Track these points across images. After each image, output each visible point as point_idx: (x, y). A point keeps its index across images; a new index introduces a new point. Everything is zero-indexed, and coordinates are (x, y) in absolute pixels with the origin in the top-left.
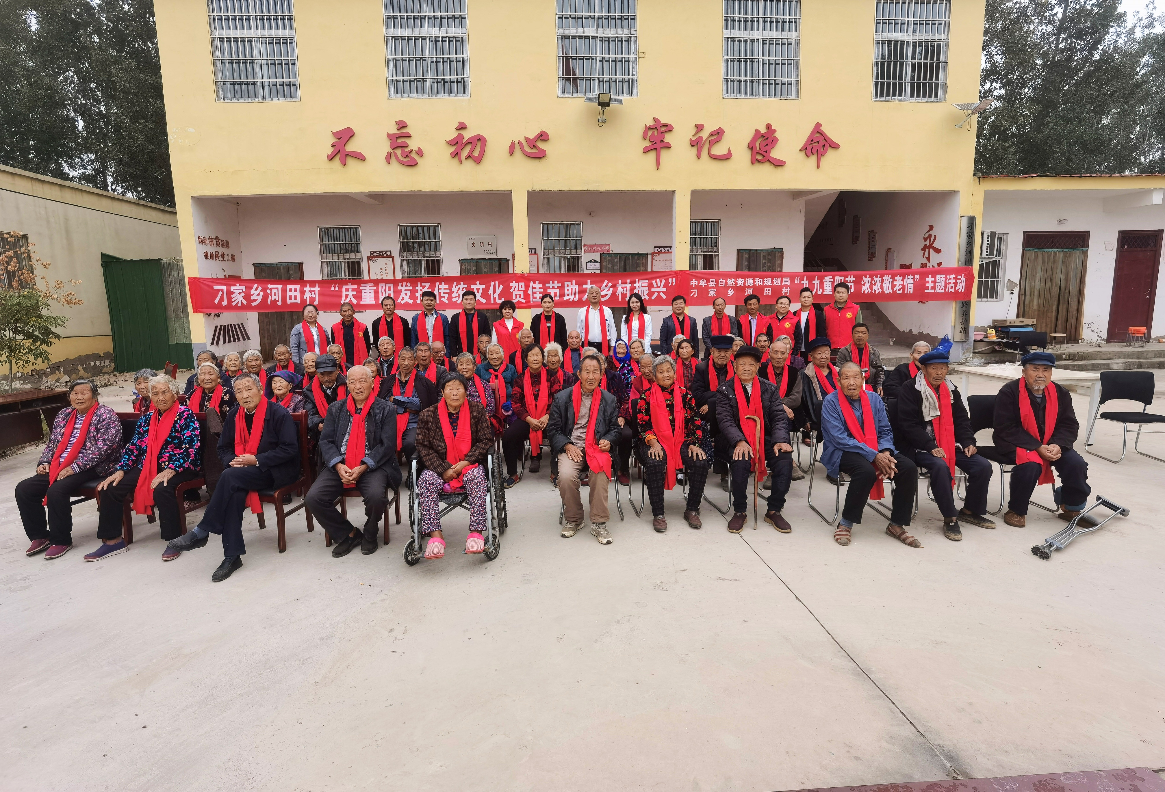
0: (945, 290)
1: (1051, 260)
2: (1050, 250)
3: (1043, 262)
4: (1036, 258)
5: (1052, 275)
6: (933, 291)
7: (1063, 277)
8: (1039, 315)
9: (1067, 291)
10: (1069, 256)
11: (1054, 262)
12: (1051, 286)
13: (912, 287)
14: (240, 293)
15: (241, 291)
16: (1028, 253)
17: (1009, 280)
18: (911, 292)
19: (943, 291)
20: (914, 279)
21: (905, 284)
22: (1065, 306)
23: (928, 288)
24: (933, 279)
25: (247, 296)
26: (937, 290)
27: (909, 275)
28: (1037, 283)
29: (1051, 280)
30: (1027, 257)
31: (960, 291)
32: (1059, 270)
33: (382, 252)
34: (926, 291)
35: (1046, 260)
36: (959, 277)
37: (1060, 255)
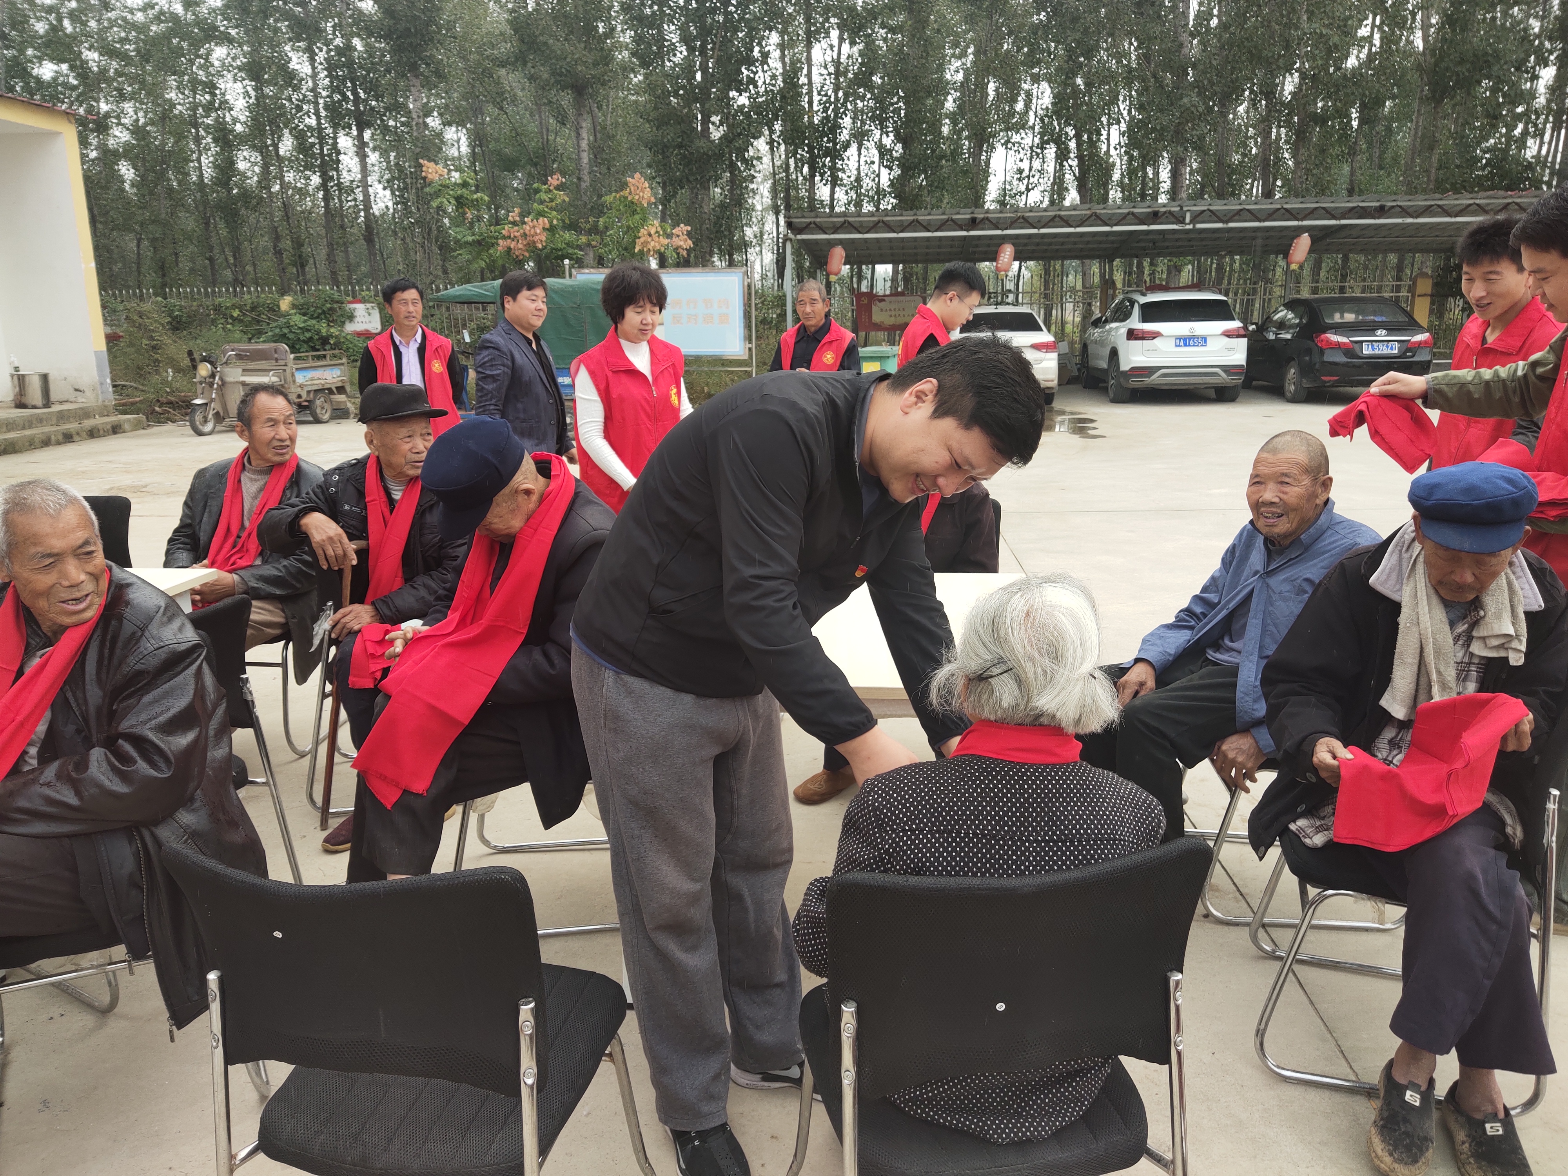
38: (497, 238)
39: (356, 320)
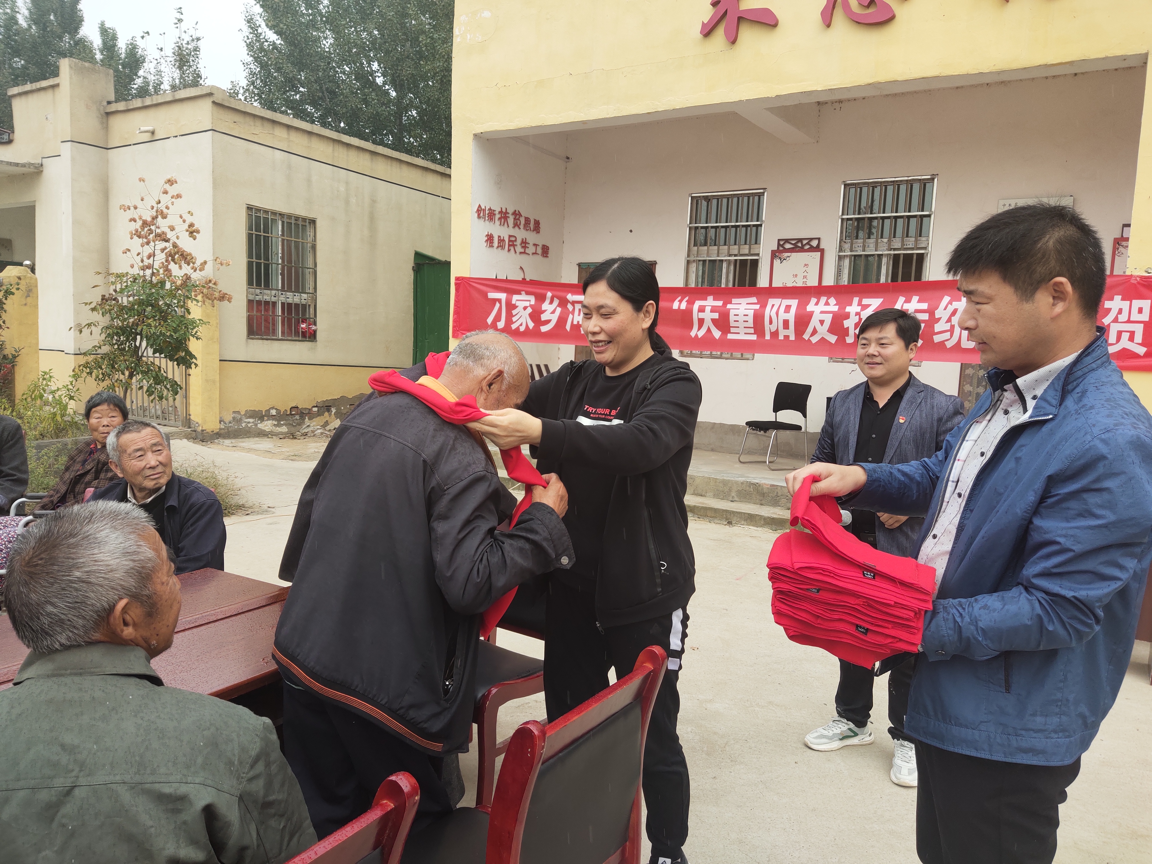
14: (525, 308)
15: (527, 304)
25: (536, 315)
33: (800, 240)
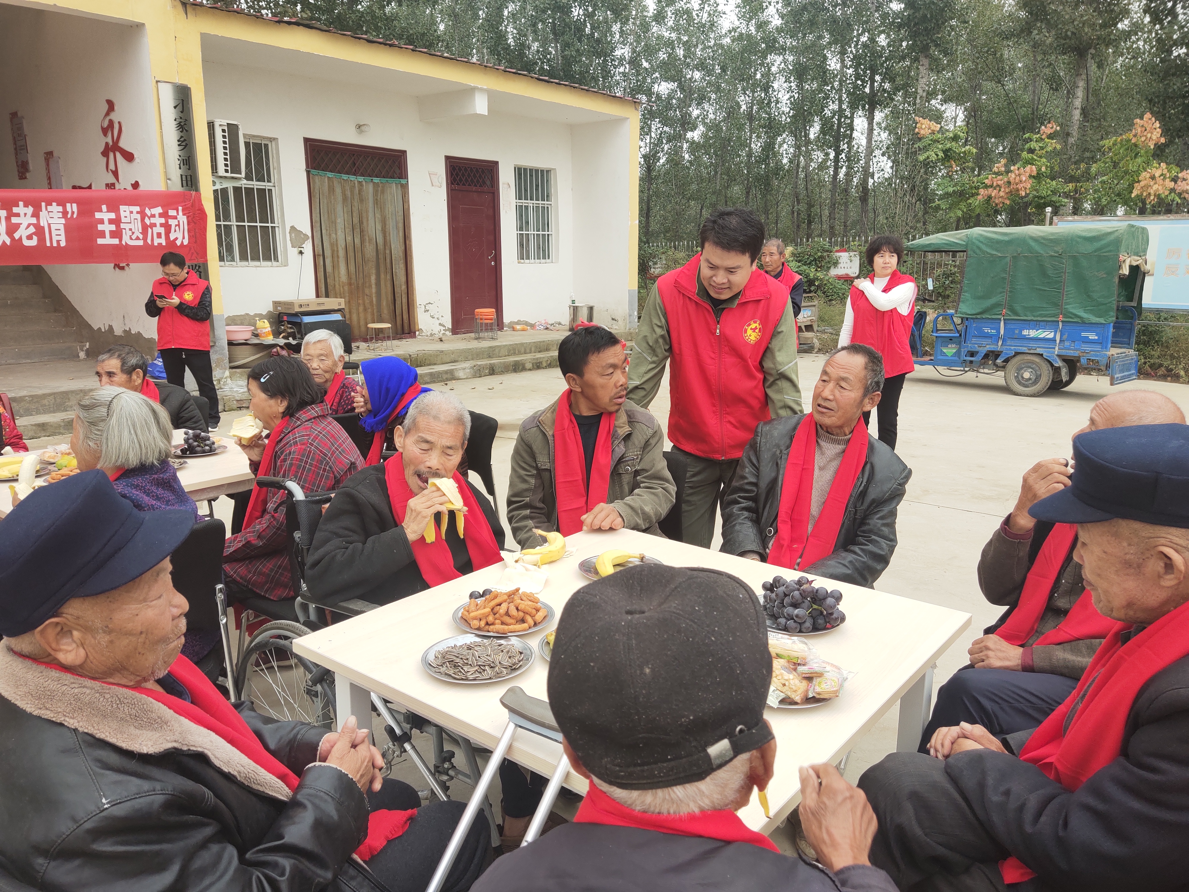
0: (145, 239)
1: (356, 197)
2: (352, 178)
3: (345, 199)
4: (331, 189)
5: (361, 222)
6: (116, 241)
7: (379, 227)
8: (351, 293)
9: (388, 252)
10: (383, 192)
11: (361, 200)
12: (362, 242)
13: (62, 232)
16: (317, 179)
17: (293, 228)
18: (63, 244)
19: (140, 243)
20: (65, 213)
21: (43, 223)
22: (389, 277)
23: (102, 234)
24: (112, 216)
26: (126, 239)
27: (48, 203)
28: (340, 235)
29: (362, 231)
30: (317, 187)
31: (178, 243)
32: (371, 215)
34: (100, 241)
35: (348, 193)
36: (172, 213)
37: (369, 189)
38: (977, 188)
39: (839, 266)
